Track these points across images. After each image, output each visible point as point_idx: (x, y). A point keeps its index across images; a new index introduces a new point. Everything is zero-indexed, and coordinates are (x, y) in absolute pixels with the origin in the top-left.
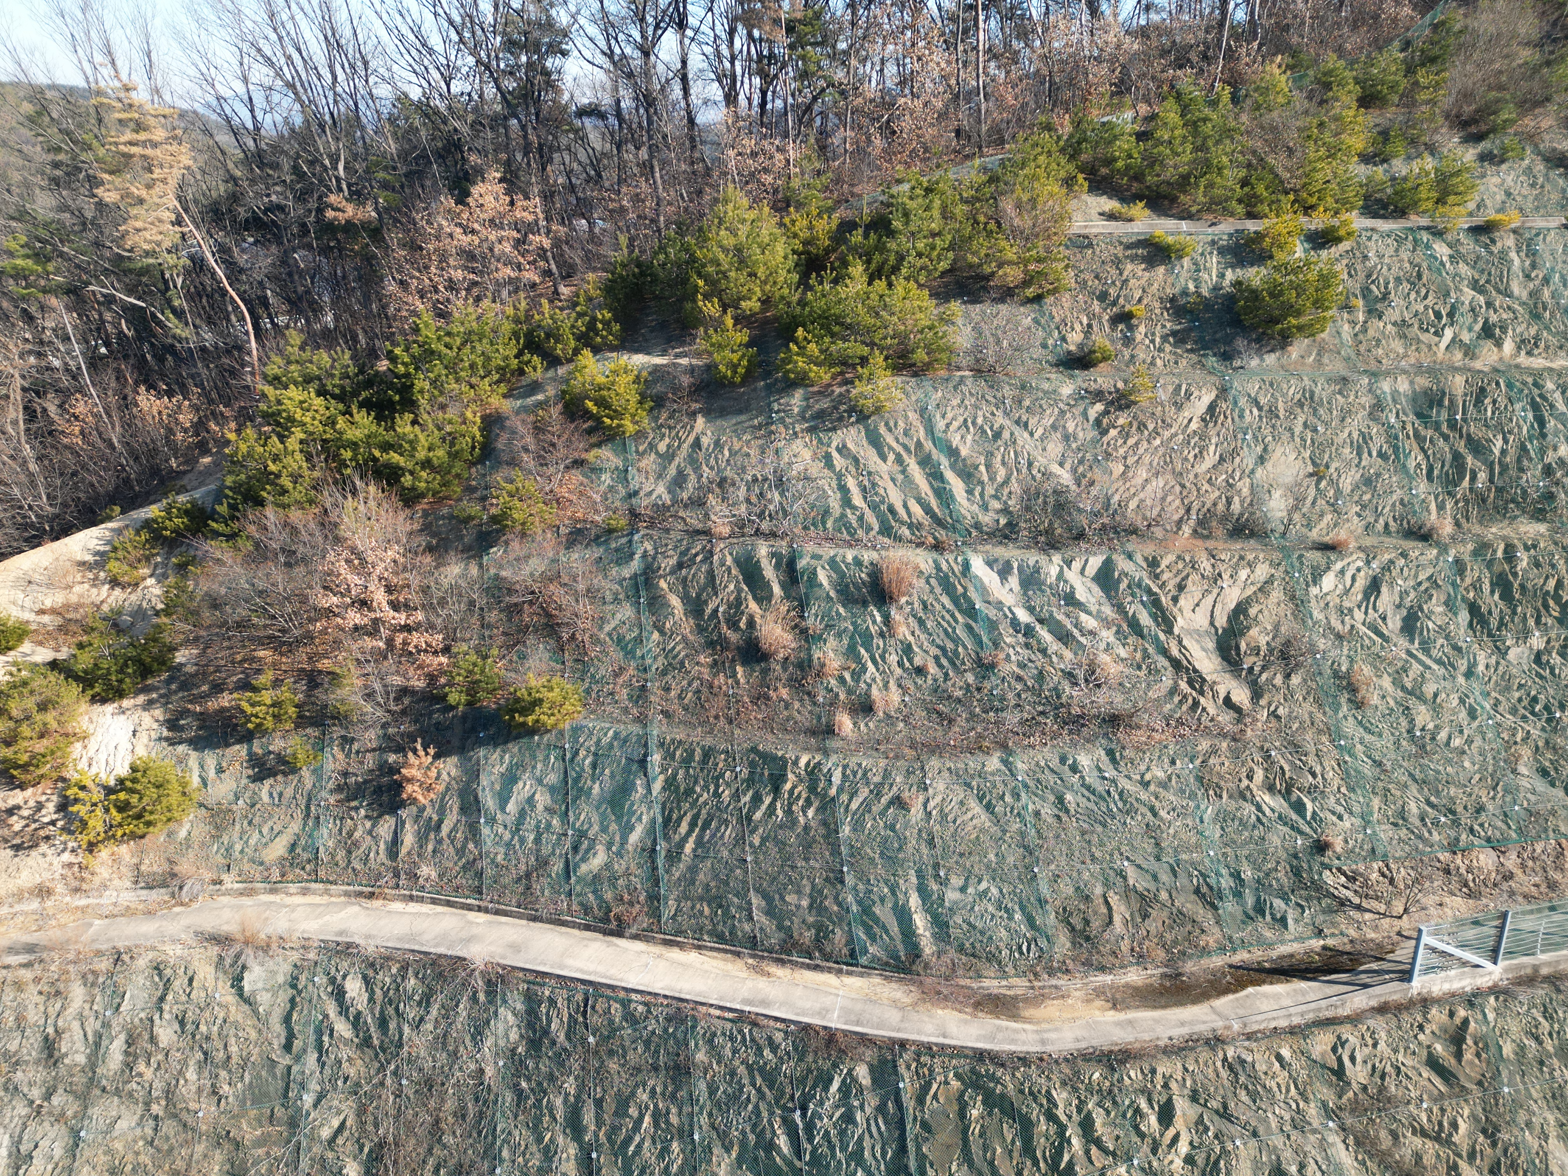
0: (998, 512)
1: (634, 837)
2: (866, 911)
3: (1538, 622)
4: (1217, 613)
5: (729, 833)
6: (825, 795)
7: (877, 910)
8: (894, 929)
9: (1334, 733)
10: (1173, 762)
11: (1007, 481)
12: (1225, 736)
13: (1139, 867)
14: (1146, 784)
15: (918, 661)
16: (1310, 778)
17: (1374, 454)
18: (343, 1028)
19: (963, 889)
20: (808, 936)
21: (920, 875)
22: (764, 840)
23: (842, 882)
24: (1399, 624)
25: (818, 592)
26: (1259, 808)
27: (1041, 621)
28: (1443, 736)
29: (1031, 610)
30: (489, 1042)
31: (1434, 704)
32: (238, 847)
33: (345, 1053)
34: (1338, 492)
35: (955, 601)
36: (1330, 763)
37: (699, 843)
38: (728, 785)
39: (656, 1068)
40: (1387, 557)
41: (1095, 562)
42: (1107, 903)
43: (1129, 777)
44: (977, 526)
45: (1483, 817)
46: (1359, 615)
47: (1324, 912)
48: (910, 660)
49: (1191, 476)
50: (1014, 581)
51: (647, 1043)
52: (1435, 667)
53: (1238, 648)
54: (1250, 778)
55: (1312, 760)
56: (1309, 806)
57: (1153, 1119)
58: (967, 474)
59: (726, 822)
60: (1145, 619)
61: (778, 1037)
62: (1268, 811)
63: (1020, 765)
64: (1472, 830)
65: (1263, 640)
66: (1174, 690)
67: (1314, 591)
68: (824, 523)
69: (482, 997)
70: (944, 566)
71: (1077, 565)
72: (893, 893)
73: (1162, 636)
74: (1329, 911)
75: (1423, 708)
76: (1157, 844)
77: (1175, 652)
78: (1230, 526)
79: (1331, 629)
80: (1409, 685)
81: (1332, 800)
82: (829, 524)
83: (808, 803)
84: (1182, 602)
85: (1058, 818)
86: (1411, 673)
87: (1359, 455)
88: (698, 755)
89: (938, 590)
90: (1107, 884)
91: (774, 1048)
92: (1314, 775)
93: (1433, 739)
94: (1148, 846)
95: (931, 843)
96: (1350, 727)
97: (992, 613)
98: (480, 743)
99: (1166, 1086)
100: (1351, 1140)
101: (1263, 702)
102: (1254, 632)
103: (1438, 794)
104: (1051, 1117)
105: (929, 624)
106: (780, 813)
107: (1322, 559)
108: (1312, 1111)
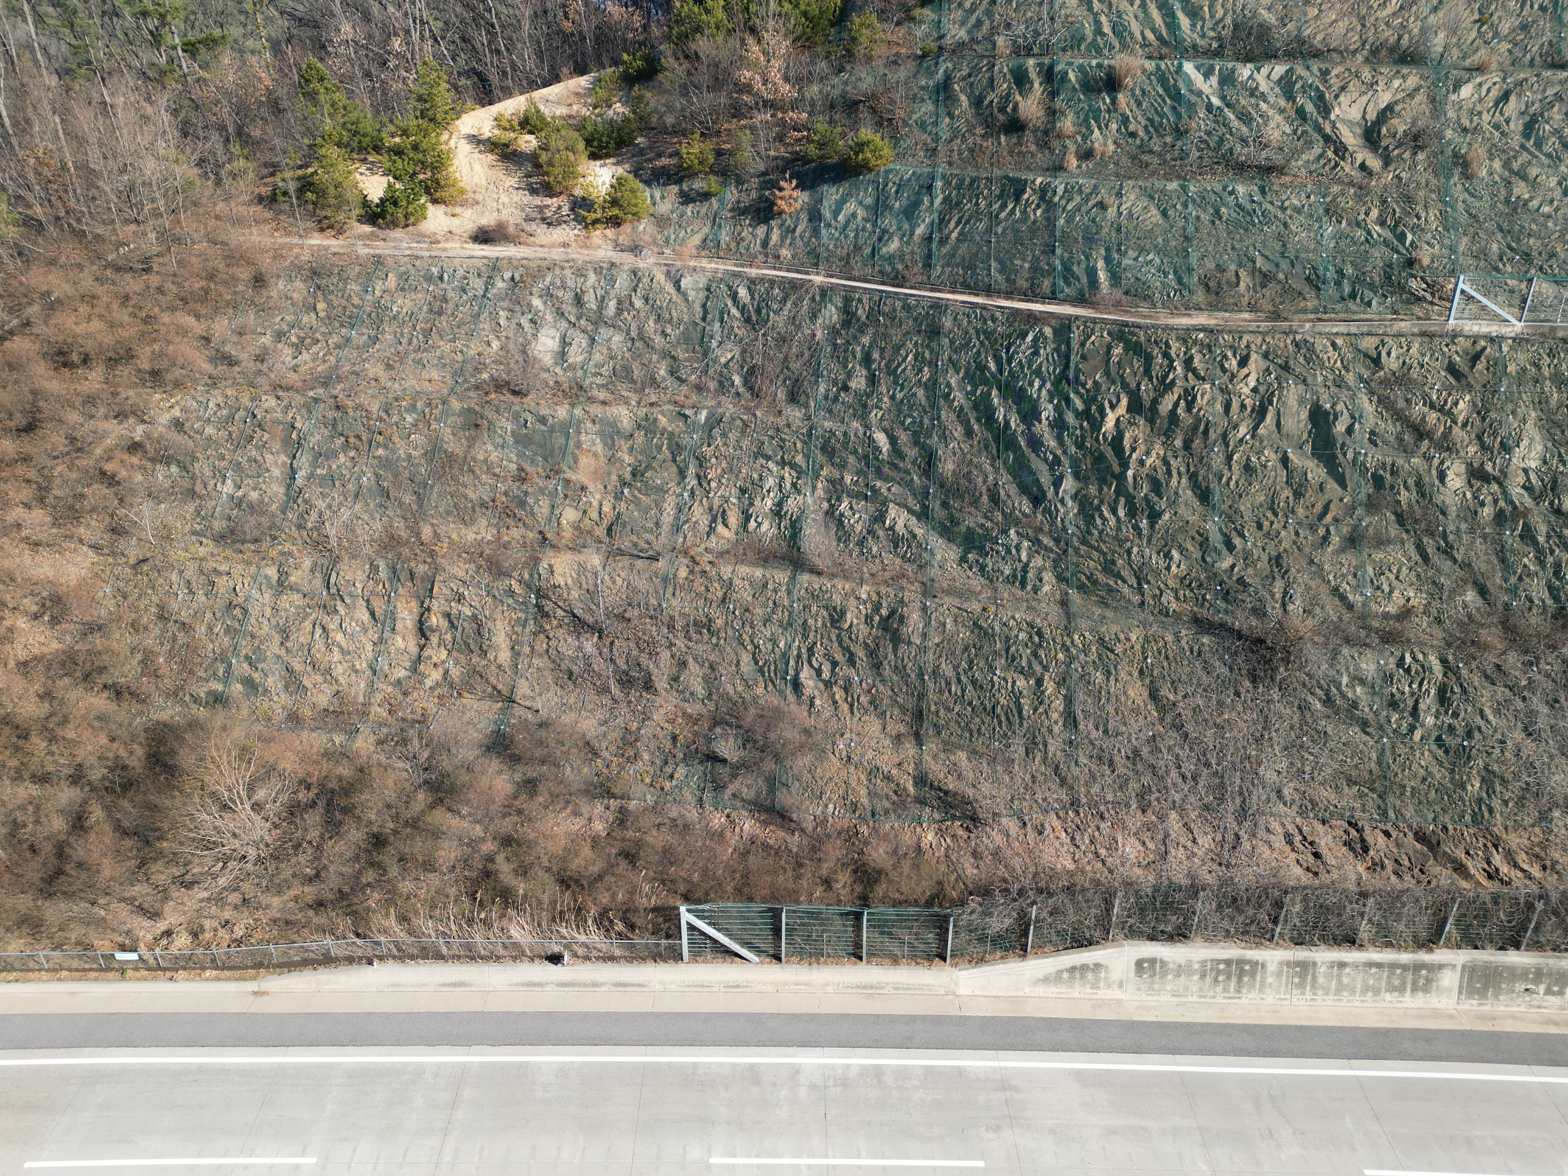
0: (1212, 38)
1: (919, 231)
2: (1067, 268)
4: (1369, 109)
5: (981, 226)
6: (1051, 201)
7: (1075, 268)
8: (1084, 280)
9: (1443, 193)
10: (1309, 197)
11: (1221, 20)
12: (1351, 184)
13: (1267, 257)
14: (1283, 209)
15: (1132, 128)
16: (1415, 220)
17: (1536, 7)
18: (734, 311)
19: (1136, 259)
20: (1025, 285)
21: (1108, 250)
22: (1004, 230)
23: (1053, 252)
24: (1521, 128)
25: (1067, 85)
26: (1369, 233)
27: (1228, 105)
28: (1535, 203)
29: (1223, 98)
30: (820, 321)
31: (1534, 184)
32: (673, 237)
33: (736, 324)
34: (1496, 34)
35: (1166, 90)
36: (1434, 212)
37: (961, 233)
38: (985, 198)
39: (919, 332)
40: (1522, 76)
41: (1280, 69)
42: (1237, 275)
43: (1271, 203)
44: (1195, 46)
45: (1554, 260)
46: (1486, 117)
47: (1402, 301)
48: (1126, 128)
49: (1372, 19)
50: (1214, 80)
51: (915, 319)
52: (1543, 158)
53: (1379, 132)
54: (1367, 214)
55: (1419, 209)
56: (1410, 237)
57: (1234, 363)
58: (1194, 14)
59: (981, 220)
60: (1310, 108)
61: (998, 315)
62: (1375, 237)
63: (1192, 188)
64: (1541, 269)
65: (1401, 129)
66: (1321, 156)
67: (1453, 97)
68: (1079, 46)
69: (818, 298)
70: (1163, 67)
71: (1265, 71)
72: (1087, 259)
73: (1320, 120)
74: (1408, 302)
75: (1523, 184)
76: (1284, 245)
77: (1328, 130)
78: (1396, 56)
79: (1460, 125)
80: (1516, 169)
81: (1429, 235)
82: (1083, 47)
83: (1038, 206)
84: (1342, 98)
85: (1213, 223)
86: (1520, 160)
87: (1522, 7)
88: (968, 180)
89: (1155, 83)
90: (1240, 265)
91: (994, 319)
92: (1419, 218)
93: (1525, 204)
94: (1277, 246)
95: (1119, 230)
96: (1458, 191)
97: (1193, 99)
98: (825, 181)
99: (1248, 346)
100: (1375, 398)
101: (1391, 168)
102: (1395, 121)
103: (1518, 241)
104: (1166, 355)
105: (1144, 105)
106: (1018, 214)
107: (1465, 75)
108: (1350, 378)
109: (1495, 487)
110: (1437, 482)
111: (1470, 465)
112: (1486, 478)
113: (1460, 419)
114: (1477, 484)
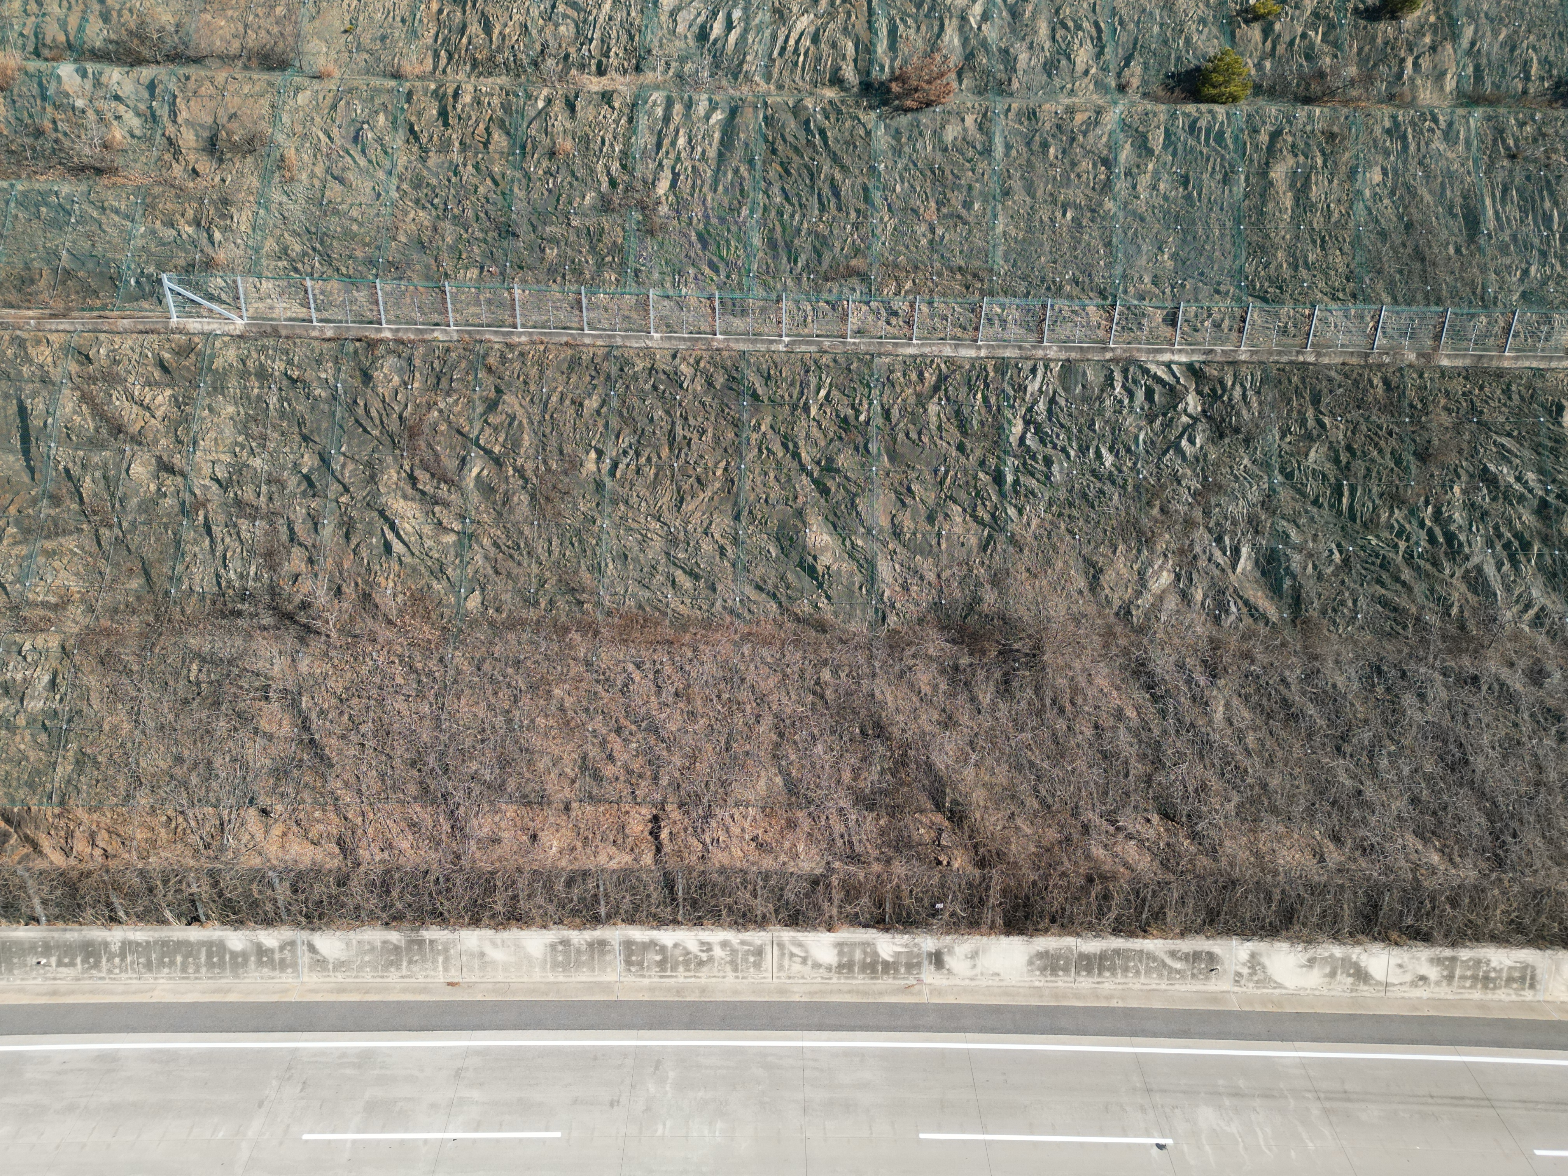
3: (461, 143)
9: (260, 195)
10: (128, 197)
12: (172, 186)
13: (74, 256)
14: (103, 208)
16: (228, 222)
26: (180, 234)
28: (345, 208)
29: (89, 100)
31: (349, 188)
34: (359, 44)
36: (247, 214)
41: (149, 74)
42: (41, 273)
43: (91, 202)
44: (92, 50)
45: (351, 262)
46: (319, 123)
49: (255, 26)
50: (88, 83)
52: (362, 162)
53: (219, 135)
54: (183, 215)
55: (235, 210)
60: (163, 112)
62: (185, 236)
63: (19, 187)
66: (159, 157)
67: (291, 103)
71: (134, 75)
73: (169, 123)
75: (338, 187)
76: (93, 245)
77: (172, 134)
79: (293, 129)
80: (336, 173)
81: (238, 236)
84: (192, 103)
85: (31, 222)
86: (341, 165)
87: (386, 19)
90: (46, 263)
92: (231, 220)
93: (335, 207)
94: (87, 245)
96: (277, 194)
100: (78, 393)
101: (219, 171)
103: (322, 243)
107: (307, 82)
108: (56, 374)
109: (179, 479)
110: (123, 474)
111: (159, 458)
112: (171, 470)
113: (159, 413)
114: (163, 475)
